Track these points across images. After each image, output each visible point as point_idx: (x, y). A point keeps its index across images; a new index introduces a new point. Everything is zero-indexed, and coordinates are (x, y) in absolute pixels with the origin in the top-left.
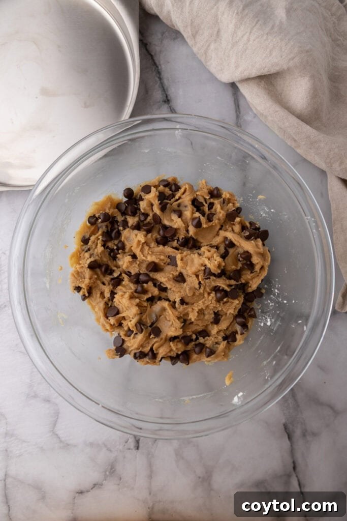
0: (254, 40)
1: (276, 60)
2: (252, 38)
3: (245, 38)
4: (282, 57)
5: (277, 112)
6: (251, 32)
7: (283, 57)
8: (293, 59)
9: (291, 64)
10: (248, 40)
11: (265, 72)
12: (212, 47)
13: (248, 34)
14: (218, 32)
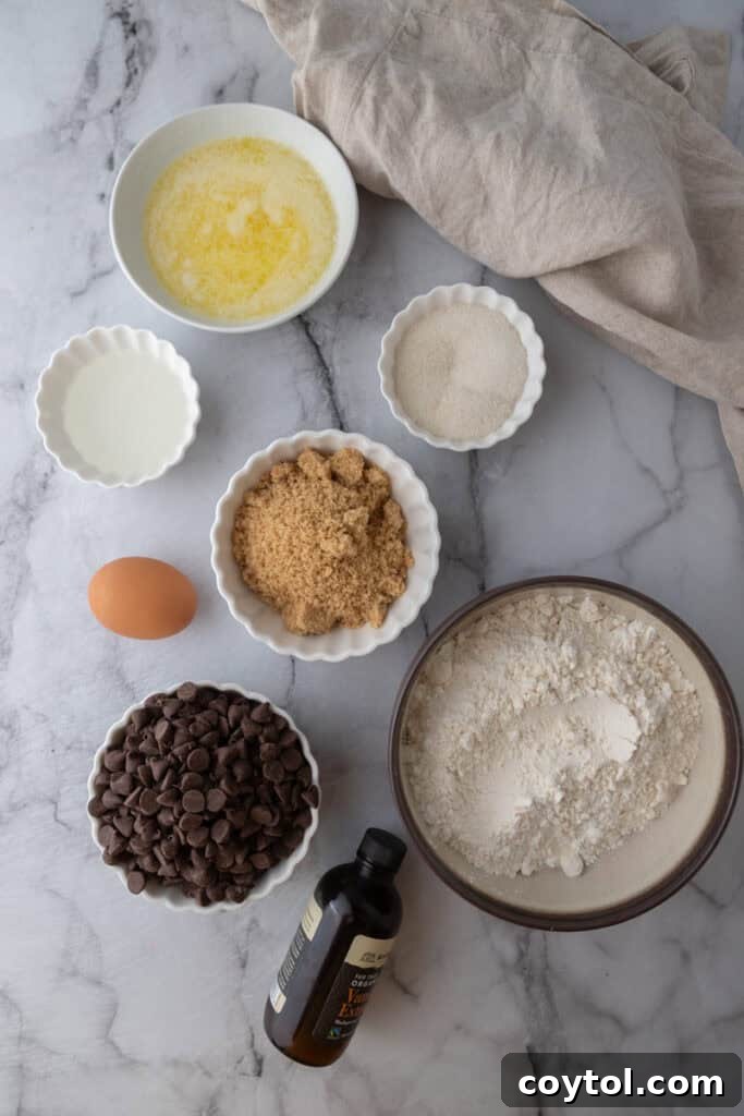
0: (559, 208)
1: (606, 238)
2: (554, 204)
3: (541, 206)
4: (615, 230)
5: (618, 316)
6: (548, 196)
7: (619, 230)
8: (636, 229)
9: (637, 237)
10: (547, 209)
11: (591, 256)
12: (477, 224)
13: (544, 199)
14: (486, 199)
